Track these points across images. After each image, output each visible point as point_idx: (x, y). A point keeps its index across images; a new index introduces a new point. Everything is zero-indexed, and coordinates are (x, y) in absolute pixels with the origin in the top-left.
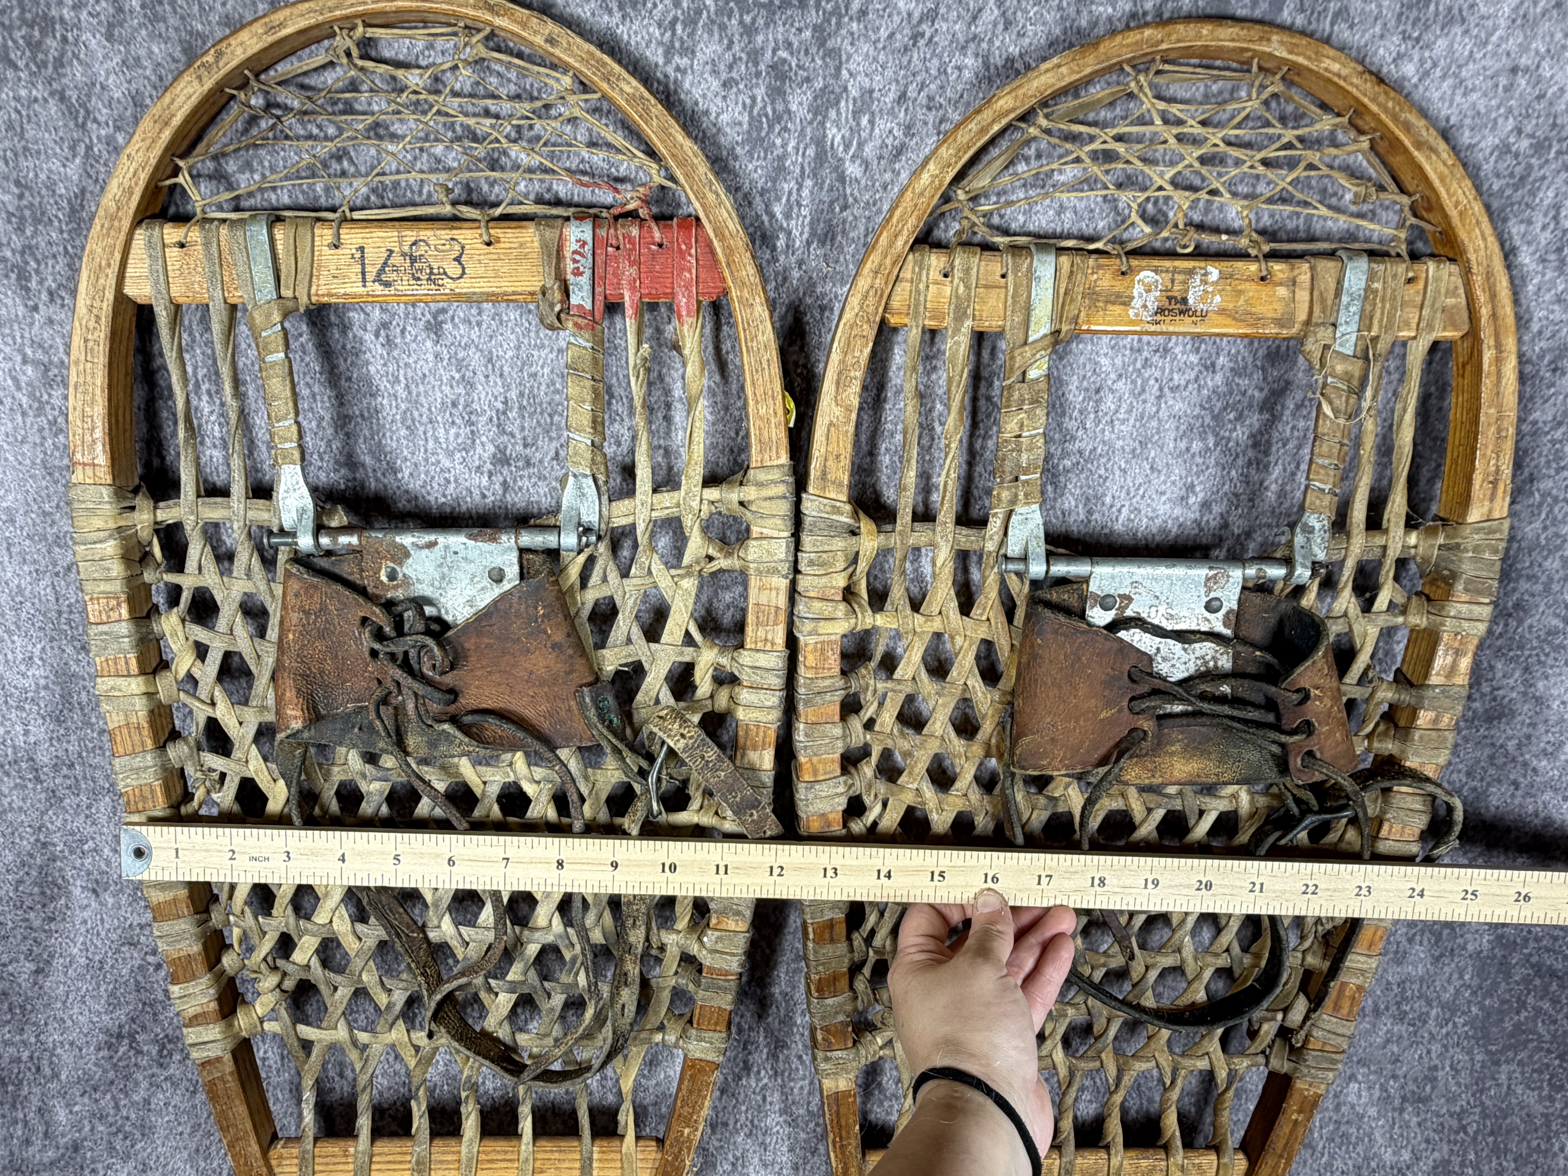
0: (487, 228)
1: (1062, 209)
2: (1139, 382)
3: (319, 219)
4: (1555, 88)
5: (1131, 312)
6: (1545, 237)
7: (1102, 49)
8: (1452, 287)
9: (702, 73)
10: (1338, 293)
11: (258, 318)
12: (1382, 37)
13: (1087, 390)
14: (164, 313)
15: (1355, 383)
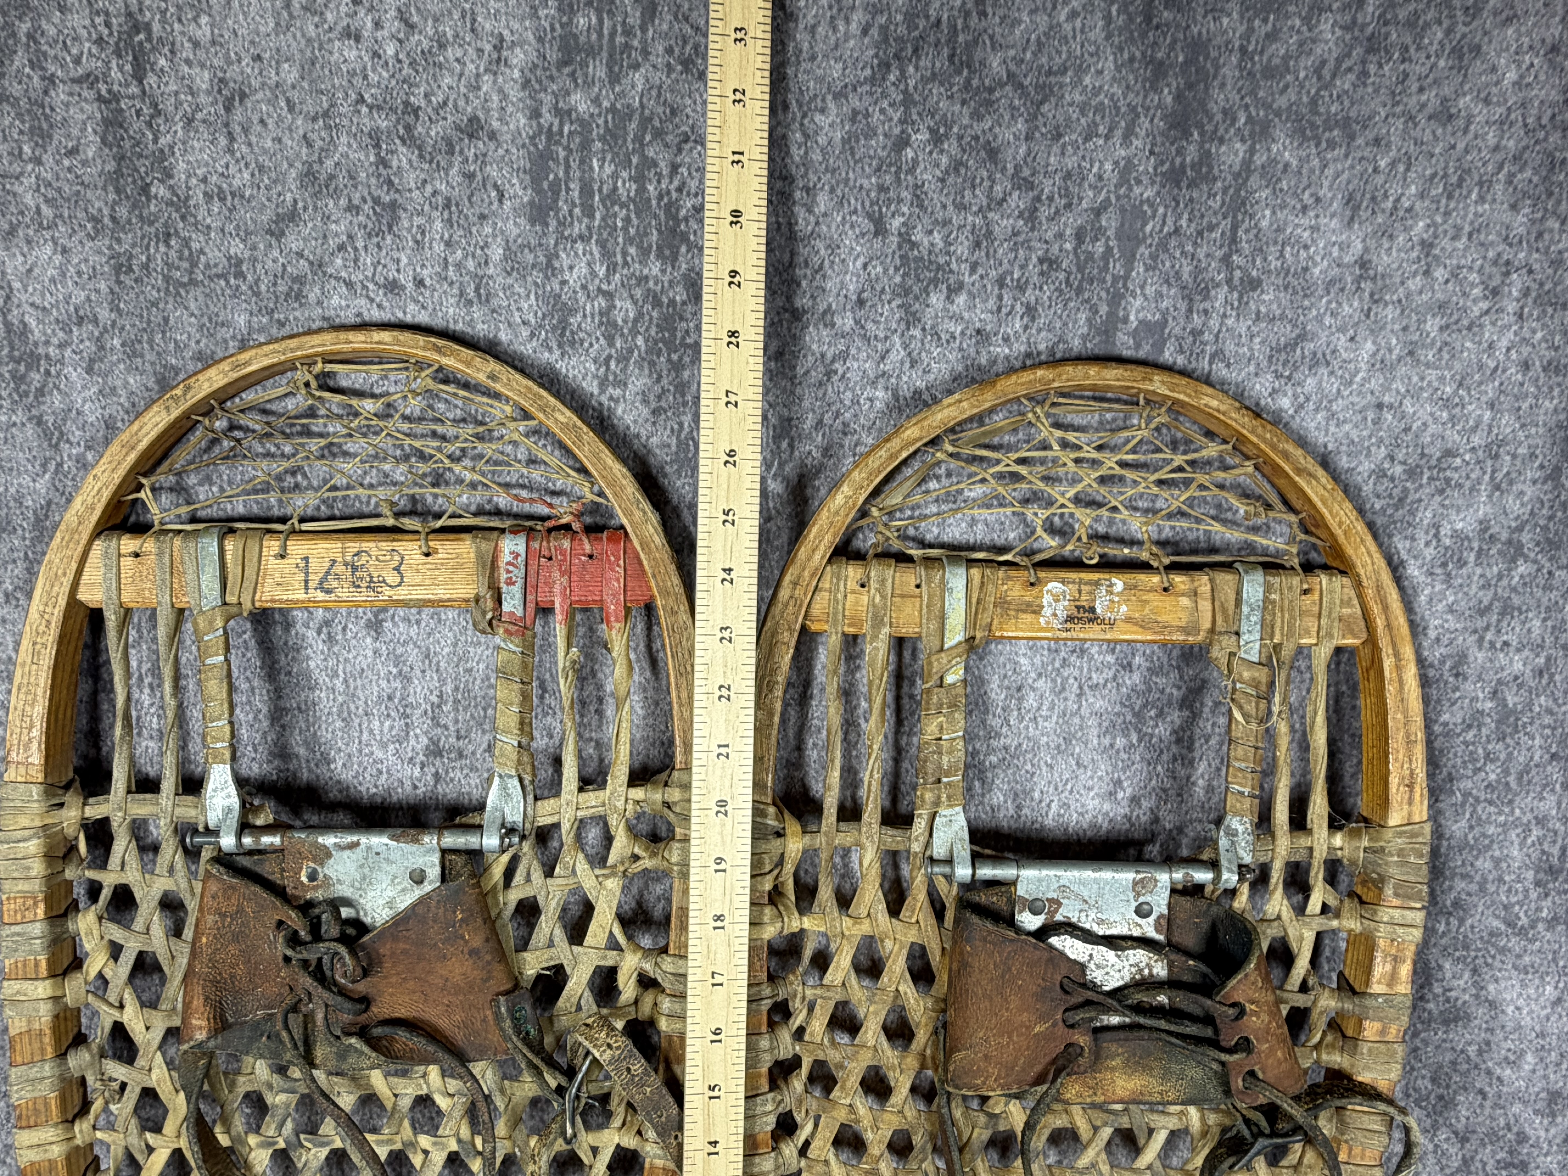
0: (427, 540)
1: (974, 522)
2: (1059, 681)
3: (269, 531)
4: (1419, 423)
5: (1042, 620)
6: (1429, 553)
7: (998, 387)
8: (1346, 598)
9: (633, 402)
10: (1238, 602)
11: (202, 624)
12: (1257, 375)
13: (1008, 688)
14: (113, 617)
15: (1264, 688)
